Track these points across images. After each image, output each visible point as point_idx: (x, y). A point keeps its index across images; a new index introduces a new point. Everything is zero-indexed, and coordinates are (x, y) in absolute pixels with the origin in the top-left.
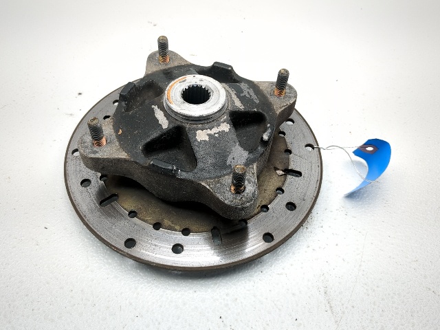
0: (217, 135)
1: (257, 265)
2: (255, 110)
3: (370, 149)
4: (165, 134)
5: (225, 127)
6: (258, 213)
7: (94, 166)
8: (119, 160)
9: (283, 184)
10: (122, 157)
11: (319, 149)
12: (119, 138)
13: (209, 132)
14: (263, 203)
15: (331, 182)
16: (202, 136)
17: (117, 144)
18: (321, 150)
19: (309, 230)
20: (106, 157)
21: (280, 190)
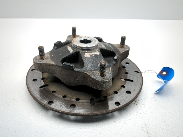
0: (94, 55)
1: (112, 119)
2: (111, 50)
3: (164, 73)
4: (71, 55)
5: (98, 53)
6: (113, 94)
7: (39, 68)
8: (50, 64)
9: (125, 84)
10: (51, 63)
11: (141, 73)
12: (51, 57)
13: (90, 54)
14: (115, 91)
15: (147, 88)
16: (87, 55)
17: (50, 59)
18: (142, 73)
19: (138, 105)
20: (44, 63)
21: (123, 86)
